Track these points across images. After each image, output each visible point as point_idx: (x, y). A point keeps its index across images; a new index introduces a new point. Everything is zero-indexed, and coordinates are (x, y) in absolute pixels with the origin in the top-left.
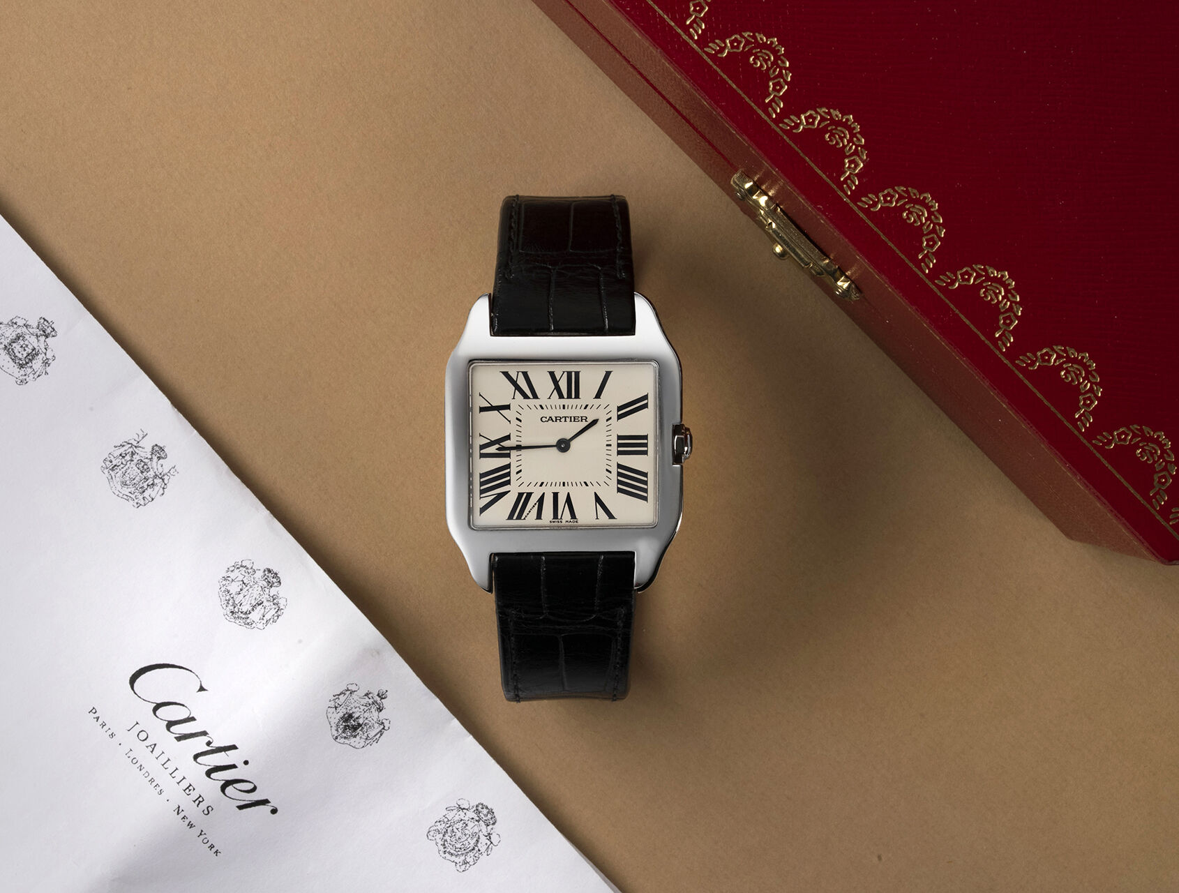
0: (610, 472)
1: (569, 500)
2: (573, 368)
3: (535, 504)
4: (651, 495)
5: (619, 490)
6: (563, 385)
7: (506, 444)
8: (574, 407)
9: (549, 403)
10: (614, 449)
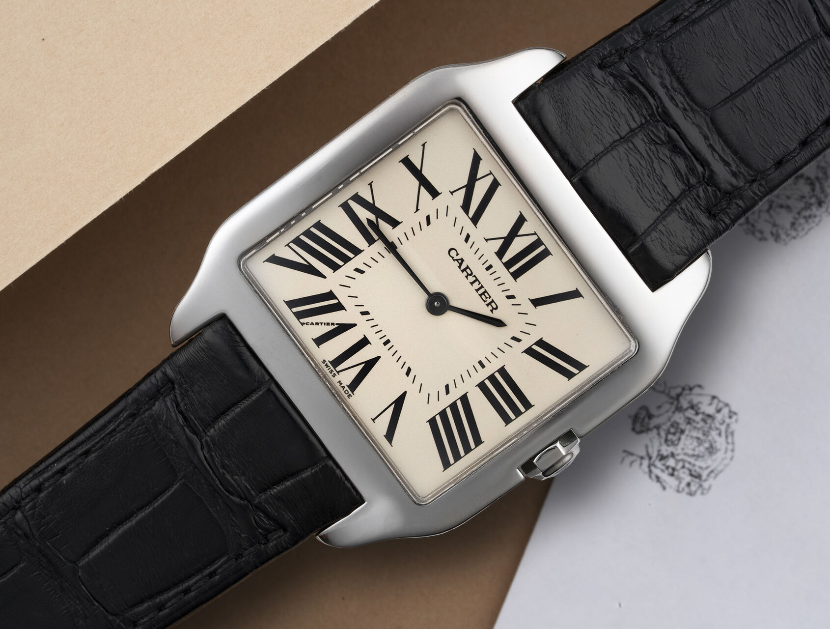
0: (448, 392)
1: (369, 365)
2: (550, 241)
3: (333, 324)
4: (457, 468)
5: (432, 422)
6: (518, 245)
7: (384, 226)
8: (499, 281)
9: (480, 243)
10: (482, 375)
